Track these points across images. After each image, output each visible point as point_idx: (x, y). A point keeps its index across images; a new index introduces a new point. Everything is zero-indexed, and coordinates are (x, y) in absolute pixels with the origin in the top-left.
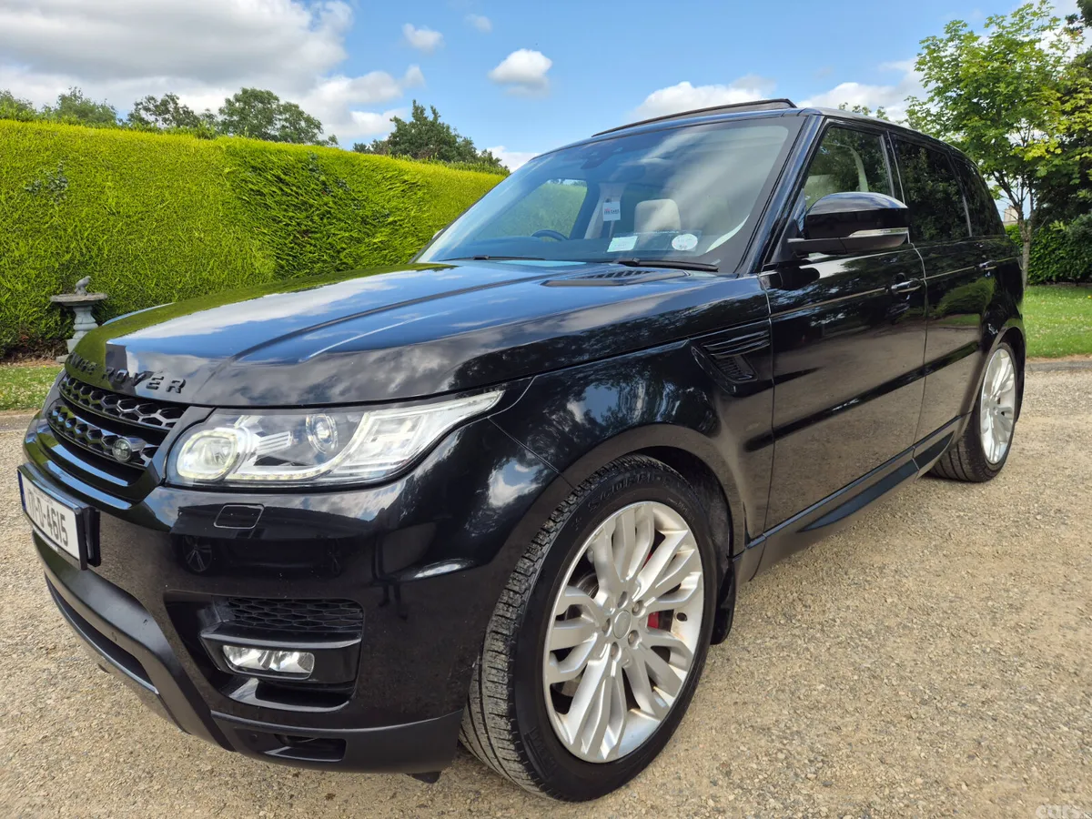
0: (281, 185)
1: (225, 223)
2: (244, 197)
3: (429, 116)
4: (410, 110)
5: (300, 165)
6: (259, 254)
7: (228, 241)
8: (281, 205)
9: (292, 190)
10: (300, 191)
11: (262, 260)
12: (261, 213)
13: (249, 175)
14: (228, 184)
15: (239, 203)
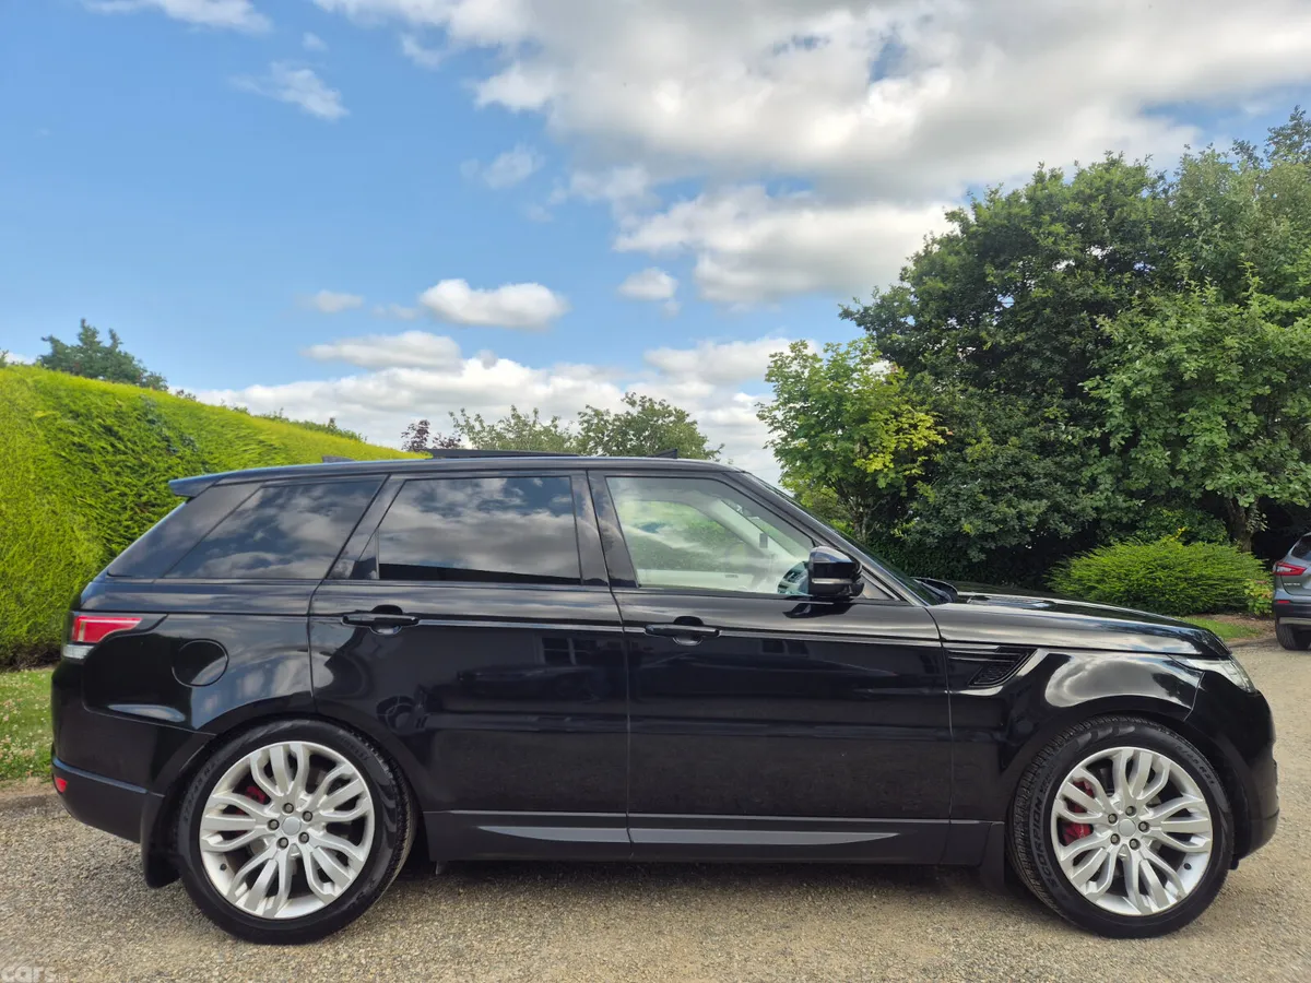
0: (112, 439)
1: (38, 489)
2: (63, 454)
3: (105, 340)
4: (76, 330)
5: (135, 414)
6: (81, 535)
7: (40, 517)
8: (112, 467)
9: (126, 447)
10: (136, 448)
11: (86, 543)
12: (87, 475)
13: (68, 422)
14: (41, 433)
15: (56, 462)
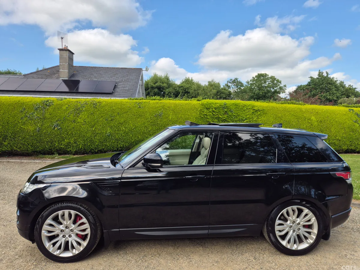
0: (213, 112)
2: (202, 116)
3: (325, 74)
4: (317, 73)
5: (220, 107)
9: (216, 114)
13: (205, 110)
14: (199, 113)
